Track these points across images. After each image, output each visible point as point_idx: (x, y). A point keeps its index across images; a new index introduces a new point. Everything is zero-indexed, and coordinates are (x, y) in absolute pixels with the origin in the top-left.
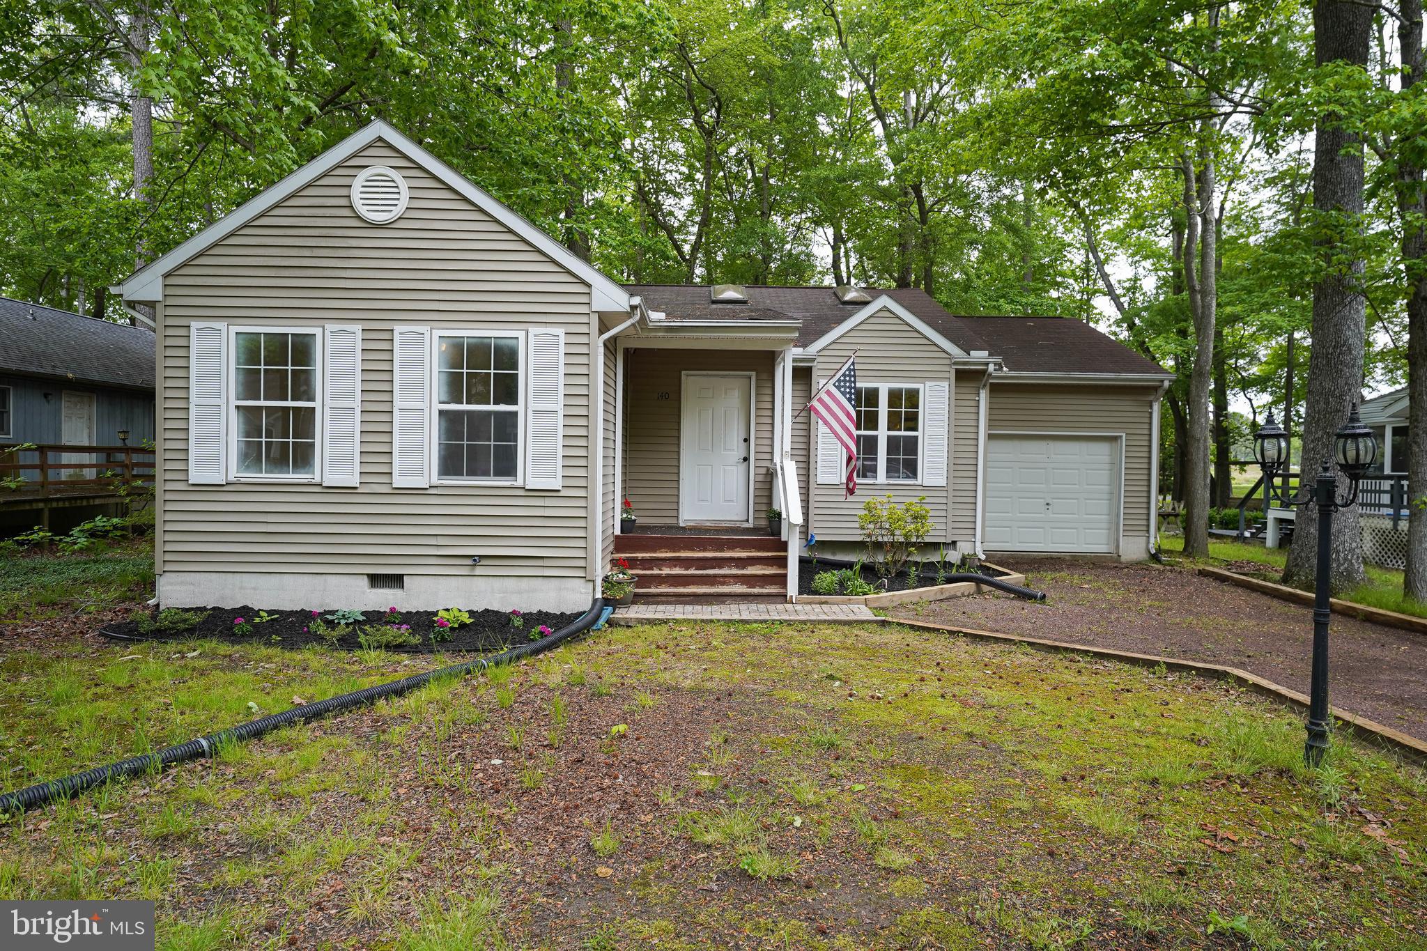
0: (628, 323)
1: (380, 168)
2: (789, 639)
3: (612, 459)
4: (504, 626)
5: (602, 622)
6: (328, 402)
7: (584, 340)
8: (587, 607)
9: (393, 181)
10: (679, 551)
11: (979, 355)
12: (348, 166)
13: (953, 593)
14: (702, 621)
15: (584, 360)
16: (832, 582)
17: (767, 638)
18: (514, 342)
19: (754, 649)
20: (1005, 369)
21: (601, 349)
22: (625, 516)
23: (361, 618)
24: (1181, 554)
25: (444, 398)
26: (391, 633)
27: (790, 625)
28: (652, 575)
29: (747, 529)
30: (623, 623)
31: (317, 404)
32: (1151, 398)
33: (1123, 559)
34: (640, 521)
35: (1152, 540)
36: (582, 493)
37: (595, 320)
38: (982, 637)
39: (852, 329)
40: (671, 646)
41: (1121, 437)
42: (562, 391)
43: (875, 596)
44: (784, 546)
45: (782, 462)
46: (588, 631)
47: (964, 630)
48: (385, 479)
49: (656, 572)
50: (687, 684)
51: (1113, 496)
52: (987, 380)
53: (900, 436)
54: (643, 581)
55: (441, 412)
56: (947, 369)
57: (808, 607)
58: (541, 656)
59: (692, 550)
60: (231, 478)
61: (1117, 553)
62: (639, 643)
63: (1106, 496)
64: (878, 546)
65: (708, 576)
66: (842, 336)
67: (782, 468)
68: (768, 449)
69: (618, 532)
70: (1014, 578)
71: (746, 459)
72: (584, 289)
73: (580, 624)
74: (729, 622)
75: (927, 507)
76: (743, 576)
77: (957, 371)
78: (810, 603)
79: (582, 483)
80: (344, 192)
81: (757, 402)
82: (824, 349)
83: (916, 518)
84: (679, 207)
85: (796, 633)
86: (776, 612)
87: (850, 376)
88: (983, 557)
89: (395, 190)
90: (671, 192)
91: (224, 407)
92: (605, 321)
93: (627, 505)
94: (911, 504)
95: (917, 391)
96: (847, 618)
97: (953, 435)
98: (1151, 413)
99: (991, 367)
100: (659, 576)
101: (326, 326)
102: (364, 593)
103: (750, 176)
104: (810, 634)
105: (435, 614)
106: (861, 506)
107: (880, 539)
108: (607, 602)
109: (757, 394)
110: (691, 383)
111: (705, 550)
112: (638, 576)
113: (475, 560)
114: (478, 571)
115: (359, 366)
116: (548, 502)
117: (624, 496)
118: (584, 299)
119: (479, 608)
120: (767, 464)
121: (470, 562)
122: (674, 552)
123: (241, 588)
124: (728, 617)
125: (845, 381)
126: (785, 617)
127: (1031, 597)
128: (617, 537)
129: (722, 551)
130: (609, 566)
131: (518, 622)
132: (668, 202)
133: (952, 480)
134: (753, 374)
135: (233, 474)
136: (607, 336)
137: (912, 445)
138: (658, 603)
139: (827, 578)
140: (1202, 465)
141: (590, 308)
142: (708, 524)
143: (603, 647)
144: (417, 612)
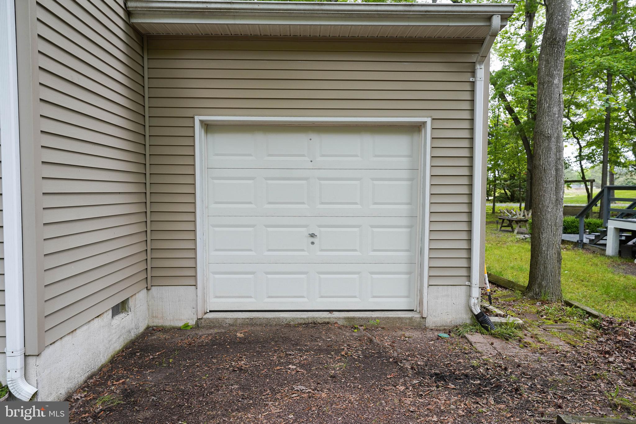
32: (473, 58)
33: (430, 322)
35: (475, 292)
41: (424, 123)
61: (421, 312)
63: (403, 221)
98: (473, 85)
140: (553, 173)
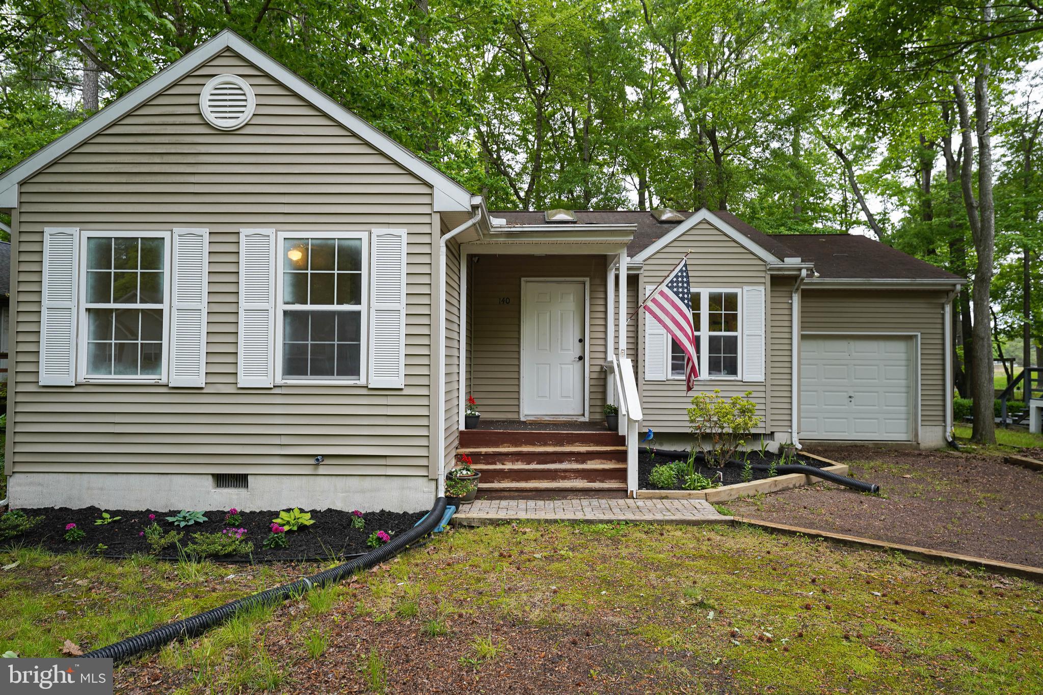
0: (470, 223)
1: (227, 76)
2: (639, 544)
3: (456, 359)
4: (344, 528)
5: (443, 523)
6: (176, 304)
7: (426, 239)
8: (429, 506)
9: (240, 89)
10: (520, 446)
11: (793, 262)
12: (198, 75)
13: (785, 485)
14: (546, 521)
15: (426, 260)
16: (670, 476)
17: (615, 541)
18: (357, 242)
19: (604, 559)
20: (816, 274)
21: (443, 250)
22: (469, 412)
23: (202, 519)
24: (970, 440)
25: (288, 299)
26: (221, 541)
27: (636, 525)
28: (495, 471)
29: (585, 423)
30: (465, 524)
31: (165, 307)
32: (943, 301)
33: (922, 446)
34: (484, 416)
35: (949, 429)
36: (425, 391)
37: (436, 219)
38: (845, 543)
39: (675, 240)
40: (515, 552)
41: (916, 336)
42: (404, 290)
43: (714, 490)
44: (622, 441)
45: (618, 360)
46: (429, 535)
47: (824, 533)
48: (230, 379)
49: (499, 466)
50: (535, 615)
51: (911, 390)
52: (799, 286)
53: (720, 337)
54: (487, 476)
55: (286, 313)
56: (763, 274)
57: (649, 503)
58: (375, 569)
59: (533, 444)
60: (81, 380)
61: (917, 442)
62: (482, 550)
63: (904, 390)
64: (707, 437)
65: (549, 471)
66: (666, 246)
67: (619, 366)
68: (602, 349)
69: (462, 427)
70: (838, 468)
71: (581, 358)
72: (426, 190)
73: (420, 528)
74: (574, 522)
75: (752, 401)
76: (584, 470)
77: (773, 278)
78: (651, 498)
79: (425, 381)
80: (193, 100)
81: (591, 305)
82: (649, 258)
83: (744, 412)
84: (516, 160)
85: (644, 536)
86: (618, 510)
87: (682, 277)
88: (799, 447)
89: (243, 97)
90: (509, 149)
91: (75, 310)
92: (447, 221)
93: (471, 402)
94: (736, 399)
95: (735, 296)
96: (694, 518)
97: (770, 335)
98: (943, 315)
99: (804, 273)
100: (502, 471)
101: (175, 230)
102: (208, 492)
103: (572, 135)
104: (660, 537)
105: (276, 514)
106: (690, 400)
107: (708, 431)
108: (452, 500)
109: (591, 298)
110: (530, 289)
111: (545, 444)
112: (482, 471)
113: (318, 460)
114: (322, 470)
115: (206, 269)
116: (391, 401)
117: (468, 393)
118: (426, 200)
119: (322, 507)
120: (601, 362)
121: (312, 461)
122: (516, 446)
123: (88, 488)
124: (571, 516)
125: (677, 282)
126: (630, 516)
127: (864, 489)
128: (461, 433)
129: (562, 445)
130: (453, 462)
131: (359, 523)
132: (506, 156)
133: (770, 376)
134: (587, 280)
135: (84, 374)
136: (448, 236)
137: (732, 344)
138: (501, 498)
139: (664, 471)
141: (432, 208)
142: (547, 418)
143: (443, 555)
144: (261, 512)
